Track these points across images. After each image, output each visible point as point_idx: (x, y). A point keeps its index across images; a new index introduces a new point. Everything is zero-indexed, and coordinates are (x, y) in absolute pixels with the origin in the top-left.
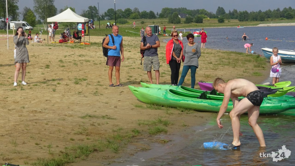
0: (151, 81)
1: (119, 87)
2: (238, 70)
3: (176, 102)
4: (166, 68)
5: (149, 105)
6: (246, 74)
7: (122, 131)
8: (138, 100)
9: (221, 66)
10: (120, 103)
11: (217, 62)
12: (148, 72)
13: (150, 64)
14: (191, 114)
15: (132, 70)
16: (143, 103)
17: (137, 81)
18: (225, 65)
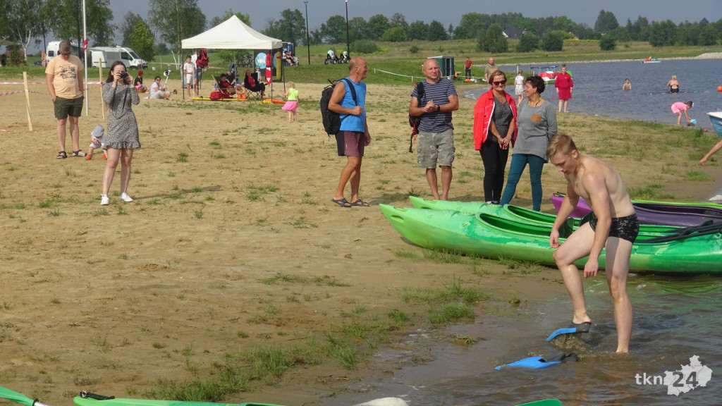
0: (435, 194)
1: (357, 207)
2: (649, 165)
3: (496, 243)
4: (470, 161)
5: (430, 253)
6: (668, 176)
7: (363, 315)
8: (403, 239)
9: (607, 157)
10: (358, 247)
11: (597, 146)
12: (428, 170)
13: (433, 152)
14: (533, 275)
15: (389, 165)
16: (414, 247)
17: (401, 192)
18: (617, 154)
